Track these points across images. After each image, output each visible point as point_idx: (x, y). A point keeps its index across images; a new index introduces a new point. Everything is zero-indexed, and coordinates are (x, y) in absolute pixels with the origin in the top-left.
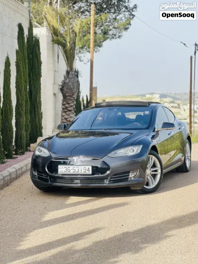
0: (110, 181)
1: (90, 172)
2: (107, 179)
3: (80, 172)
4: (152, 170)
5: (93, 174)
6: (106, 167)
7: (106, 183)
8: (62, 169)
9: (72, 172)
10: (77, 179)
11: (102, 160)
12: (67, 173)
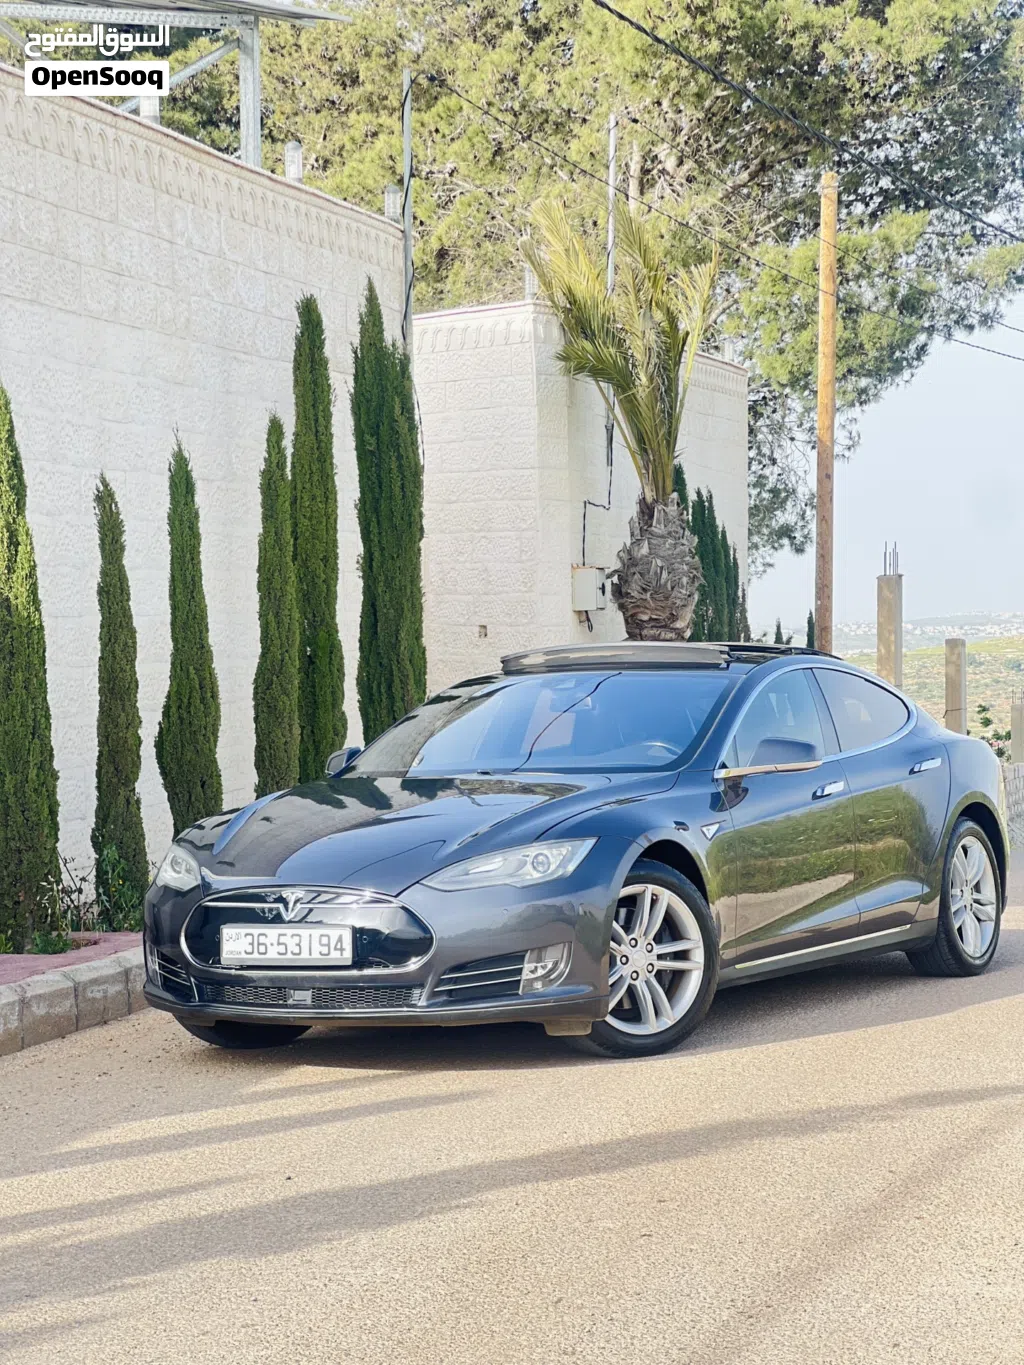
0: (434, 994)
1: (347, 956)
2: (422, 986)
3: (305, 955)
4: (659, 949)
5: (359, 962)
6: (414, 933)
7: (420, 1005)
8: (237, 944)
9: (273, 955)
10: (298, 985)
11: (396, 903)
12: (256, 958)
